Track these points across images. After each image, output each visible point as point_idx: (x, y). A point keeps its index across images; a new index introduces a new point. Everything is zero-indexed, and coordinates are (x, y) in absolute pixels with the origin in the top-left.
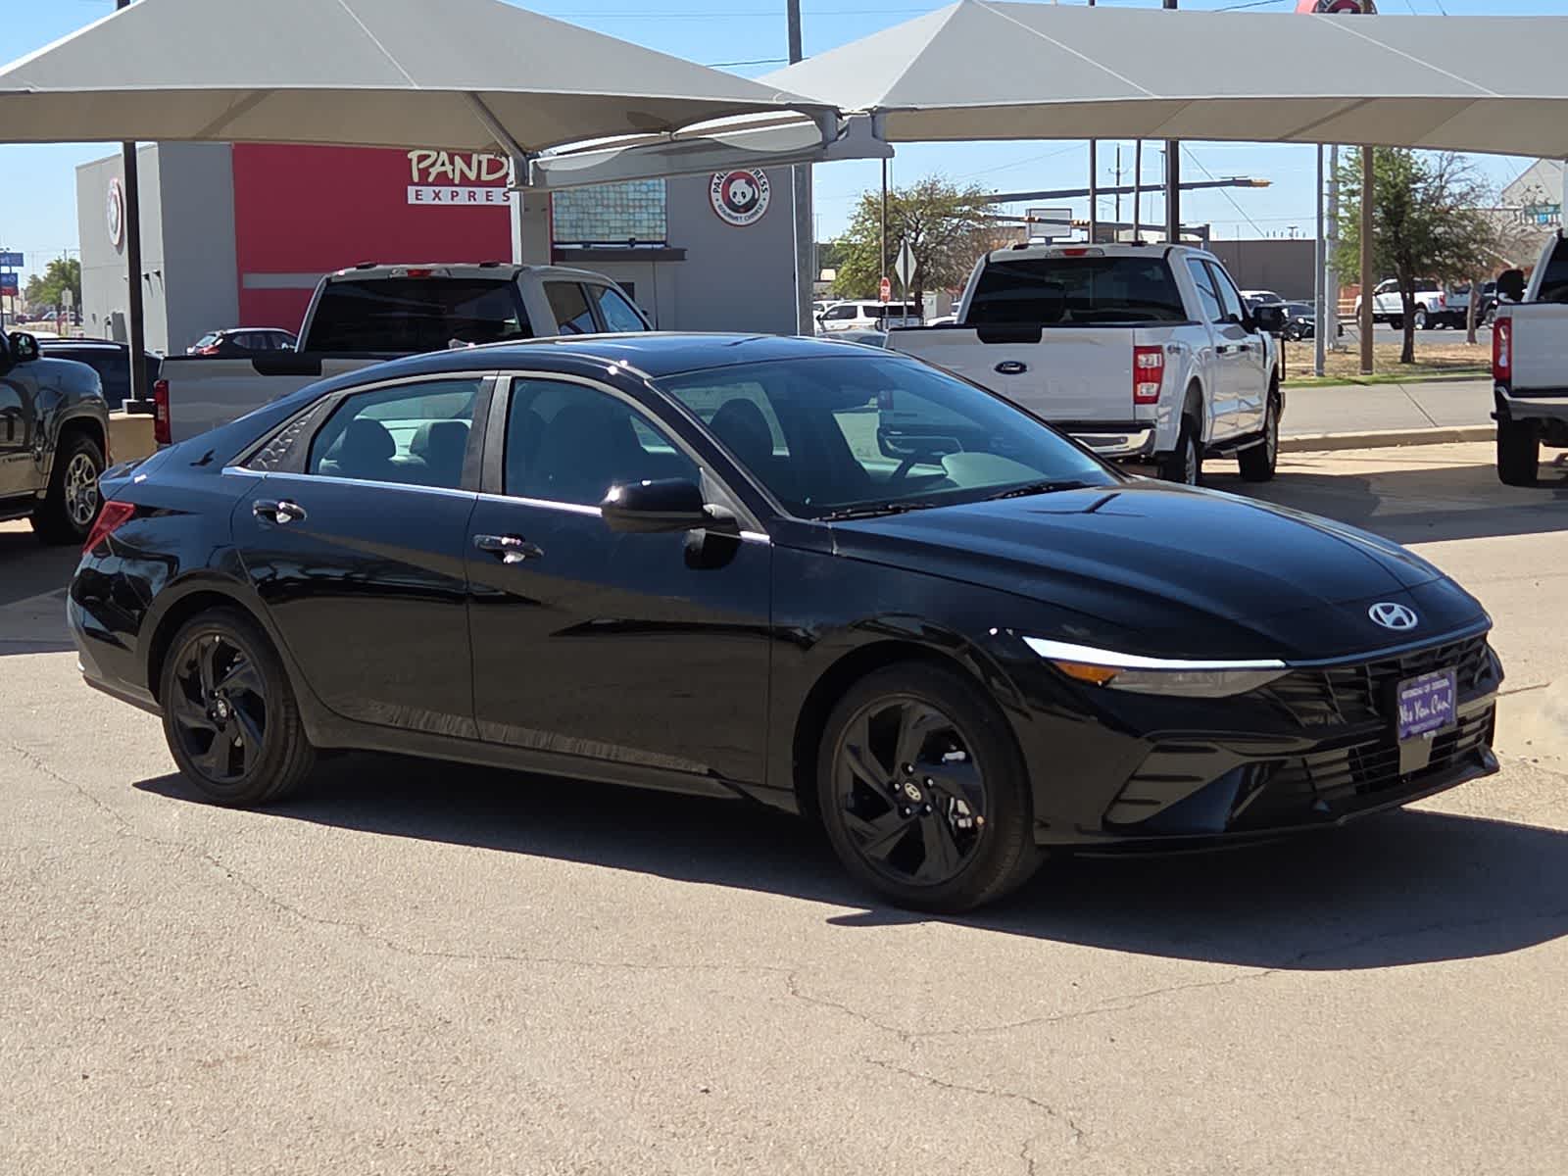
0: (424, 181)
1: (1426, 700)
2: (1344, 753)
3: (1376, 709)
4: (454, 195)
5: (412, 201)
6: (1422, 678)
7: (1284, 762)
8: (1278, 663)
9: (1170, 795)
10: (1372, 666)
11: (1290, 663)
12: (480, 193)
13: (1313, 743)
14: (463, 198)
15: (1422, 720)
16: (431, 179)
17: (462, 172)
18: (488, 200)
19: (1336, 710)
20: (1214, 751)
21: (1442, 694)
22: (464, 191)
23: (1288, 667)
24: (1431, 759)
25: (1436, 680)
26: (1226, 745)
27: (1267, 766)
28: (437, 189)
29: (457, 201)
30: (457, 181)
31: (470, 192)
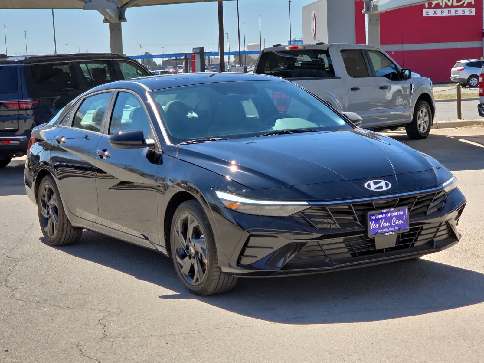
0: (430, 7)
1: (388, 220)
2: (341, 239)
3: (360, 222)
4: (442, 12)
5: (425, 15)
6: (383, 211)
7: (306, 243)
8: (306, 203)
9: (262, 254)
10: (353, 205)
11: (310, 203)
12: (453, 11)
13: (319, 235)
14: (446, 13)
15: (383, 228)
16: (433, 6)
17: (446, 3)
18: (456, 13)
19: (335, 223)
20: (277, 237)
21: (399, 218)
22: (446, 10)
23: (310, 204)
24: (396, 244)
25: (393, 212)
26: (283, 235)
27: (299, 244)
28: (435, 10)
29: (444, 14)
30: (443, 6)
31: (448, 11)
